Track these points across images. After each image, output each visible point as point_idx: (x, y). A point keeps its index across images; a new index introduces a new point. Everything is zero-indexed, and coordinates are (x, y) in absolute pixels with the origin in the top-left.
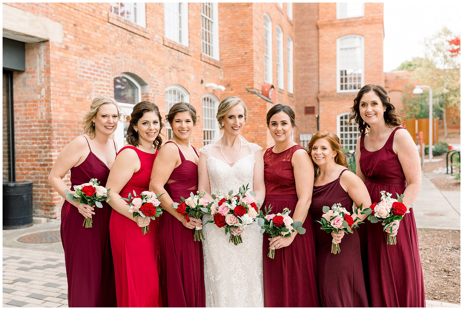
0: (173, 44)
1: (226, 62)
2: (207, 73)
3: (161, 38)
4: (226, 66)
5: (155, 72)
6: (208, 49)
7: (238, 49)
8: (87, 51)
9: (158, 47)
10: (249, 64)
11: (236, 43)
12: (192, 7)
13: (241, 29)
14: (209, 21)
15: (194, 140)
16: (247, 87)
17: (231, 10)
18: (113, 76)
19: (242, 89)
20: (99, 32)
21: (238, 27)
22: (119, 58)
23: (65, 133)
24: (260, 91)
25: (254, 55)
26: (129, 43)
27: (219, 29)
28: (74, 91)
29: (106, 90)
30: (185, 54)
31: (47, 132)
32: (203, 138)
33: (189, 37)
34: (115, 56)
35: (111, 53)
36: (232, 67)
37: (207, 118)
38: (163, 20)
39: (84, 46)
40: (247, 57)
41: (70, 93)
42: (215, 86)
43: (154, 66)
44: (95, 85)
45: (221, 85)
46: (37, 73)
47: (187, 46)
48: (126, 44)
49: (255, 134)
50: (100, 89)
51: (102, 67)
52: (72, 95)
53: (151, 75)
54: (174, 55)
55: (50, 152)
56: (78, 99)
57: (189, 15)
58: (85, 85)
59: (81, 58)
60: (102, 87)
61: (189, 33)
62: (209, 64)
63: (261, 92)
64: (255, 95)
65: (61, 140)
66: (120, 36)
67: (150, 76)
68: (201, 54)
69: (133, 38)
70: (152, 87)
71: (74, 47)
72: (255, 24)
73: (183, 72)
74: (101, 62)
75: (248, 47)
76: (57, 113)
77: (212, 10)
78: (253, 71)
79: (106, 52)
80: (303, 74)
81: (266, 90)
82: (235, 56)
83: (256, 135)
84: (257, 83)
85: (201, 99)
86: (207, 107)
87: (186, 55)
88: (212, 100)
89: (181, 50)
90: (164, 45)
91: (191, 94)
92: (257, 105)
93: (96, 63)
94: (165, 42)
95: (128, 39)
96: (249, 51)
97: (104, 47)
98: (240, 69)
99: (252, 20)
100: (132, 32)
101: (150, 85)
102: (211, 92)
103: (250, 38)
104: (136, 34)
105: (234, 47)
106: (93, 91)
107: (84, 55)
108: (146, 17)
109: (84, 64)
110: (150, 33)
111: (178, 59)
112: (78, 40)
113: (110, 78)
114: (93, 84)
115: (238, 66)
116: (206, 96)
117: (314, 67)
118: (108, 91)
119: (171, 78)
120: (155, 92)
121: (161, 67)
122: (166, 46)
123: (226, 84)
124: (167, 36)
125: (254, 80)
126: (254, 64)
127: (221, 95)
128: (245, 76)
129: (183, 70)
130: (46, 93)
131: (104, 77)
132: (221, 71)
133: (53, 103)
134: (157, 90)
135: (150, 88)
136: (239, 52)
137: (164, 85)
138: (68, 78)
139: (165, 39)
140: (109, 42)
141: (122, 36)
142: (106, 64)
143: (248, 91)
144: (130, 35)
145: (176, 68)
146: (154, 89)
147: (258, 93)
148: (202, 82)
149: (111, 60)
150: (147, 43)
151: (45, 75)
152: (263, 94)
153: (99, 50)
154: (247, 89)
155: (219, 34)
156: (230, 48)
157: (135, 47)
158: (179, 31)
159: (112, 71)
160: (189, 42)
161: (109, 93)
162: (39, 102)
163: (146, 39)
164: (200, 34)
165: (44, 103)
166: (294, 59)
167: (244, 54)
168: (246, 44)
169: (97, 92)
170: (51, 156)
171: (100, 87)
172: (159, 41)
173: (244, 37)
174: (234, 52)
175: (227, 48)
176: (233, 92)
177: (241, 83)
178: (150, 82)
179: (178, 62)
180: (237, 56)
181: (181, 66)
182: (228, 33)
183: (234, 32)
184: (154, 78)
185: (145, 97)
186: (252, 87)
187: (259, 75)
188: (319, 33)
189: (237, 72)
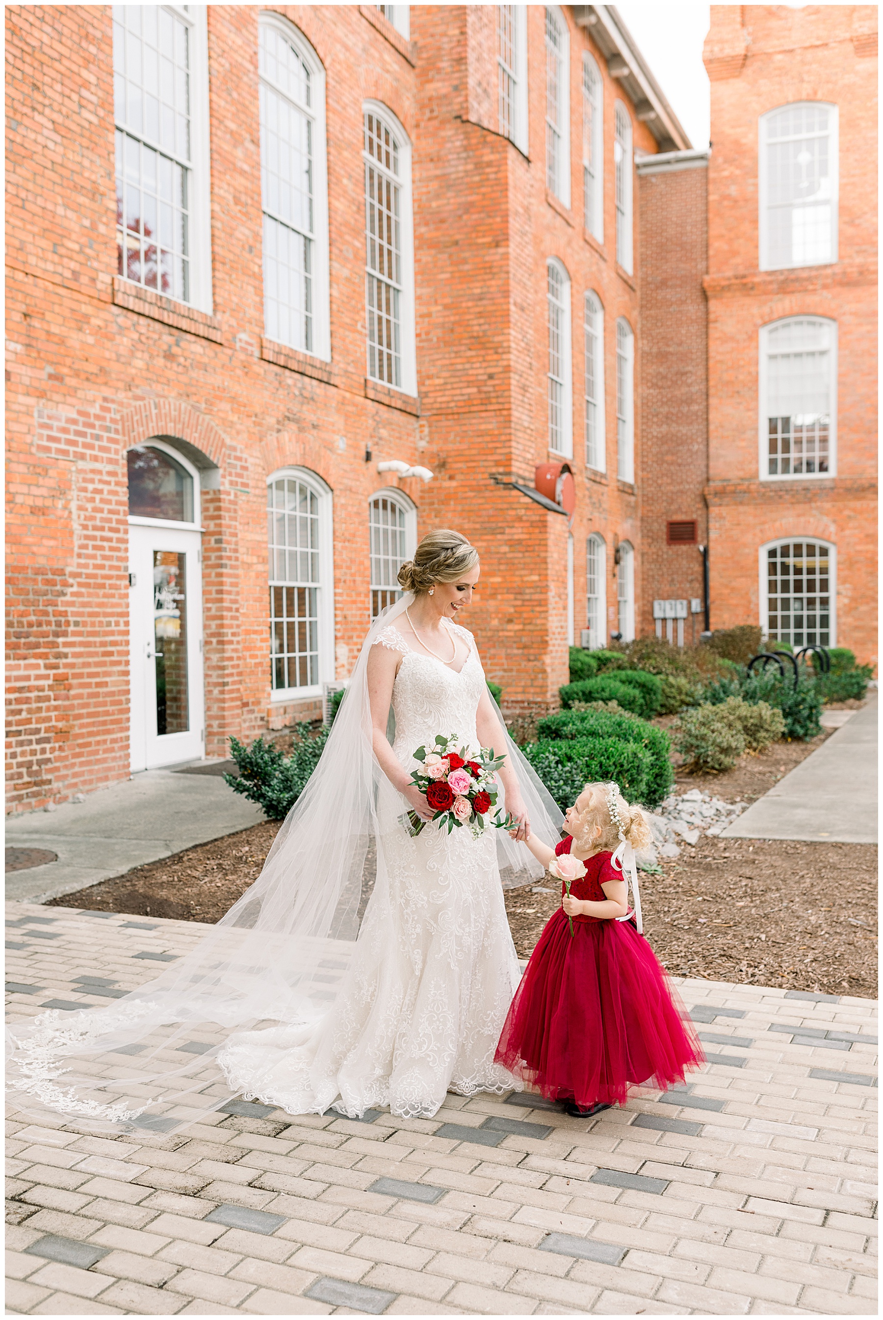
0: (286, 356)
1: (435, 402)
2: (384, 432)
3: (255, 341)
4: (435, 412)
6: (386, 366)
7: (467, 366)
8: (57, 383)
9: (245, 366)
10: (501, 407)
11: (463, 348)
12: (341, 251)
13: (478, 309)
14: (388, 286)
15: (345, 617)
16: (494, 470)
17: (450, 256)
18: (125, 447)
19: (480, 476)
20: (88, 331)
21: (470, 304)
22: (143, 399)
24: (531, 480)
25: (513, 382)
26: (169, 356)
27: (416, 310)
28: (25, 489)
29: (109, 483)
30: (321, 381)
32: (371, 612)
33: (332, 334)
34: (130, 394)
35: (121, 385)
36: (453, 414)
37: (382, 557)
38: (259, 292)
39: (50, 370)
40: (494, 386)
41: (14, 494)
42: (403, 467)
43: (235, 418)
44: (79, 471)
45: (422, 464)
47: (328, 359)
48: (160, 362)
49: (516, 599)
50: (92, 481)
51: (98, 423)
52: (20, 499)
53: (228, 441)
54: (289, 386)
56: (35, 510)
57: (331, 274)
58: (52, 473)
59: (43, 401)
60: (97, 477)
61: (332, 323)
62: (389, 406)
63: (532, 485)
64: (515, 493)
66: (144, 339)
67: (223, 444)
68: (366, 380)
69: (177, 345)
70: (230, 474)
71: (24, 373)
72: (516, 295)
73: (315, 432)
74: (95, 410)
75: (497, 361)
77: (398, 257)
78: (510, 427)
79: (106, 384)
80: (664, 429)
81: (548, 477)
82: (461, 385)
83: (519, 603)
84: (520, 459)
85: (365, 504)
86: (381, 526)
87: (323, 385)
88: (398, 507)
89: (309, 371)
90: (262, 359)
91: (337, 492)
92: (520, 519)
93: (80, 413)
94: (265, 351)
95: (165, 347)
96: (500, 369)
97: (102, 369)
98: (474, 421)
99: (507, 283)
100: (177, 328)
101: (225, 469)
102: (395, 483)
103: (503, 334)
104: (185, 331)
105: (458, 360)
106: (74, 487)
107: (49, 394)
108: (214, 286)
109: (50, 418)
110: (225, 328)
111: (301, 394)
112: (34, 355)
113: (117, 452)
114: (74, 469)
115: (470, 412)
116: (380, 495)
117: (694, 408)
118: (113, 487)
119: (280, 449)
120: (239, 488)
121: (254, 419)
122: (269, 362)
123: (436, 463)
124: (270, 335)
125: (513, 450)
126: (513, 407)
127: (422, 491)
128: (488, 439)
129: (314, 427)
131: (102, 449)
132: (422, 426)
134: (244, 481)
135: (224, 476)
136: (471, 372)
137: (264, 469)
138: (9, 455)
139: (265, 344)
140: (114, 357)
141: (148, 338)
142: (108, 416)
143: (497, 482)
144: (171, 335)
145: (297, 421)
146: (234, 479)
147: (525, 486)
148: (368, 457)
149: (121, 404)
150: (216, 354)
152: (538, 489)
153: (88, 379)
154: (493, 477)
155: (417, 323)
156: (447, 362)
157: (185, 367)
158: (304, 320)
159: (124, 434)
160: (332, 349)
161: (115, 493)
163: (213, 344)
164: (363, 327)
166: (636, 386)
167: (485, 377)
168: (491, 351)
169: (85, 490)
171: (91, 476)
172: (250, 348)
173: (484, 331)
174: (459, 373)
175: (439, 363)
176: (454, 484)
177: (477, 458)
178: (224, 461)
179: (302, 404)
180: (465, 384)
181: (309, 415)
182: (441, 320)
183: (457, 318)
184: (234, 449)
185: (212, 501)
186: (507, 470)
187: (527, 437)
188: (707, 313)
189: (465, 428)
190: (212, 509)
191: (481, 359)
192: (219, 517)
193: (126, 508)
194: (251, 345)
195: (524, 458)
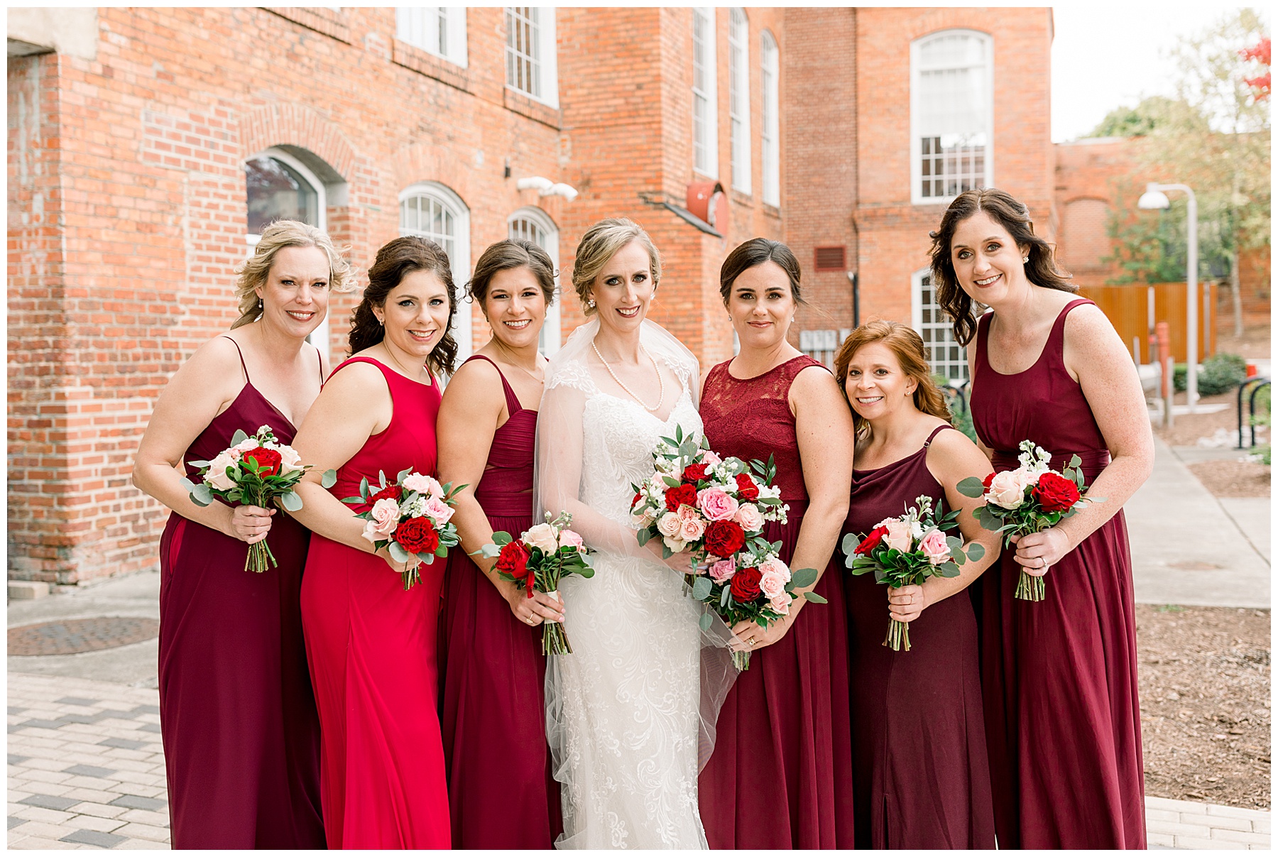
0: (420, 59)
1: (578, 114)
2: (523, 146)
3: (386, 42)
4: (578, 125)
5: (368, 143)
6: (526, 74)
7: (613, 75)
8: (166, 82)
9: (376, 69)
10: (650, 119)
11: (609, 55)
16: (643, 188)
18: (243, 156)
19: (628, 195)
20: (201, 25)
22: (263, 103)
23: (103, 327)
24: (682, 199)
25: (664, 93)
26: (292, 56)
27: (557, 14)
28: (130, 203)
29: (225, 197)
30: (457, 88)
31: (50, 324)
33: (468, 37)
34: (249, 97)
35: (238, 86)
36: (598, 127)
39: (159, 66)
40: (643, 97)
41: (117, 208)
42: (545, 185)
43: (363, 127)
44: (192, 183)
45: (565, 182)
46: (19, 149)
47: (464, 65)
48: (282, 61)
50: (206, 194)
51: (212, 129)
52: (123, 214)
53: (357, 153)
54: (423, 93)
55: (59, 384)
56: (141, 227)
58: (160, 184)
59: (150, 102)
60: (212, 190)
61: (468, 25)
62: (529, 118)
63: (683, 205)
64: (666, 213)
65: (92, 349)
66: (264, 35)
67: (352, 156)
68: (504, 89)
69: (301, 43)
70: (359, 190)
71: (128, 70)
73: (450, 144)
74: (210, 114)
75: (646, 69)
76: (79, 269)
78: (661, 142)
79: (222, 85)
80: (811, 148)
81: (700, 196)
82: (606, 96)
84: (671, 176)
85: (504, 226)
87: (459, 93)
88: (538, 228)
89: (444, 77)
90: (394, 62)
91: (474, 211)
92: (671, 242)
93: (193, 117)
94: (397, 53)
95: (288, 46)
96: (649, 79)
97: (217, 68)
98: (621, 135)
100: (301, 24)
101: (354, 184)
102: (535, 202)
103: (653, 41)
104: (310, 28)
105: (604, 69)
106: (185, 201)
107: (157, 94)
109: (158, 121)
110: (353, 26)
111: (436, 103)
112: (141, 49)
113: (234, 162)
114: (185, 180)
115: (616, 125)
116: (519, 215)
117: (843, 126)
118: (229, 202)
119: (414, 162)
120: (369, 204)
121: (385, 128)
122: (401, 65)
123: (580, 181)
124: (402, 35)
125: (664, 167)
126: (664, 119)
127: (565, 211)
128: (636, 154)
129: (450, 138)
130: (46, 209)
131: (217, 158)
132: (564, 140)
133: (68, 238)
134: (375, 197)
135: (352, 192)
136: (617, 82)
137: (396, 184)
138: (112, 163)
139: (397, 45)
140: (230, 54)
141: (268, 35)
142: (224, 121)
143: (647, 201)
144: (294, 32)
145: (431, 132)
146: (363, 194)
147: (677, 206)
148: (507, 173)
149: (239, 108)
150: (344, 55)
151: (44, 155)
152: (689, 209)
153: (201, 79)
154: (642, 195)
155: (558, 28)
156: (591, 70)
157: (309, 68)
158: (438, 20)
159: (242, 142)
160: (469, 53)
161: (234, 208)
162: (25, 234)
163: (341, 45)
164: (501, 30)
165: (40, 238)
166: (780, 103)
167: (633, 87)
168: (640, 59)
169: (198, 204)
170: (61, 396)
171: (204, 189)
172: (380, 50)
173: (632, 38)
174: (604, 83)
175: (583, 72)
176: (599, 203)
177: (624, 175)
178: (352, 175)
179: (437, 113)
180: (611, 95)
181: (444, 125)
182: (584, 25)
183: (602, 23)
184: (364, 161)
185: (339, 219)
186: (658, 188)
187: (678, 153)
188: (856, 26)
189: (611, 143)
190: (339, 229)
191: (628, 67)
192: (347, 237)
193: (245, 226)
194: (381, 46)
195: (675, 176)
